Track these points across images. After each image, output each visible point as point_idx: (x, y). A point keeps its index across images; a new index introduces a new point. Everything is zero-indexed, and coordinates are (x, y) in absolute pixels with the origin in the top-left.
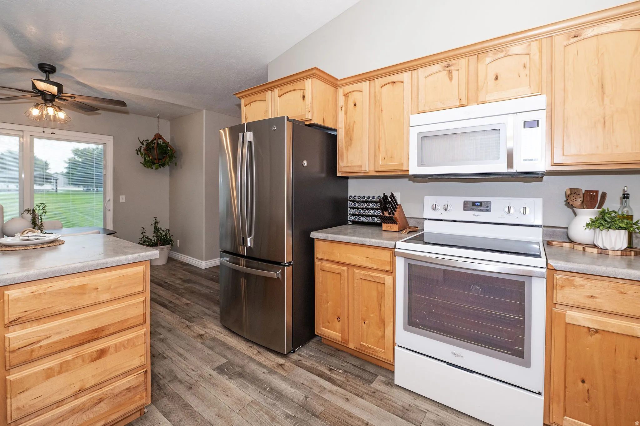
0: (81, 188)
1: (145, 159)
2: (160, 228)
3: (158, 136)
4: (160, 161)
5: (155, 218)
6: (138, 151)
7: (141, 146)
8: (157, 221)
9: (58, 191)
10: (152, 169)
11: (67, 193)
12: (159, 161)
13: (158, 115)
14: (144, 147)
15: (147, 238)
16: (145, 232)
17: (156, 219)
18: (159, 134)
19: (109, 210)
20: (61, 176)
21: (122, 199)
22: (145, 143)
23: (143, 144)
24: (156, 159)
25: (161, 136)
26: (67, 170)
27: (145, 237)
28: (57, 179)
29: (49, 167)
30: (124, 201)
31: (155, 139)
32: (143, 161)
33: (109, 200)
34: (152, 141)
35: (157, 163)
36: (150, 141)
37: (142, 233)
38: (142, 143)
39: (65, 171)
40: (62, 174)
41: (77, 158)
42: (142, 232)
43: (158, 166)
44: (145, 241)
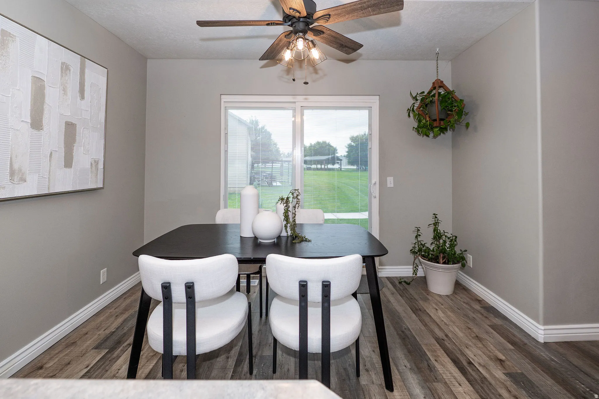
0: (355, 167)
1: (420, 121)
2: (442, 232)
3: (439, 84)
4: (442, 122)
5: (434, 214)
6: (410, 111)
7: (414, 103)
8: (438, 220)
9: (342, 169)
10: (428, 138)
11: (348, 170)
12: (440, 123)
13: (438, 50)
14: (417, 105)
15: (424, 245)
16: (420, 235)
17: (436, 217)
18: (440, 80)
19: (375, 197)
20: (344, 158)
21: (390, 182)
22: (419, 98)
23: (417, 100)
24: (435, 120)
25: (442, 82)
26: (347, 153)
27: (420, 244)
28: (341, 160)
29: (338, 151)
30: (392, 186)
31: (434, 88)
32: (416, 125)
33: (375, 184)
34: (429, 93)
35: (436, 127)
36: (426, 93)
37: (416, 237)
38: (415, 98)
39: (346, 154)
40: (344, 156)
41: (353, 144)
42: (416, 234)
43: (437, 131)
44: (420, 250)
